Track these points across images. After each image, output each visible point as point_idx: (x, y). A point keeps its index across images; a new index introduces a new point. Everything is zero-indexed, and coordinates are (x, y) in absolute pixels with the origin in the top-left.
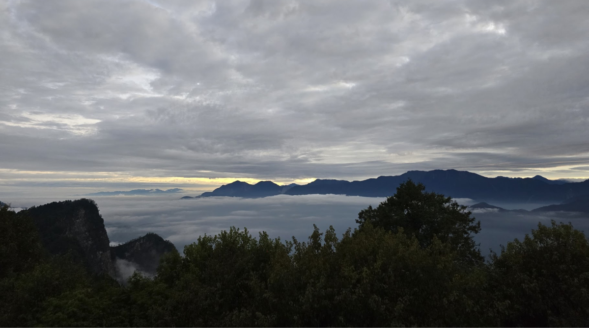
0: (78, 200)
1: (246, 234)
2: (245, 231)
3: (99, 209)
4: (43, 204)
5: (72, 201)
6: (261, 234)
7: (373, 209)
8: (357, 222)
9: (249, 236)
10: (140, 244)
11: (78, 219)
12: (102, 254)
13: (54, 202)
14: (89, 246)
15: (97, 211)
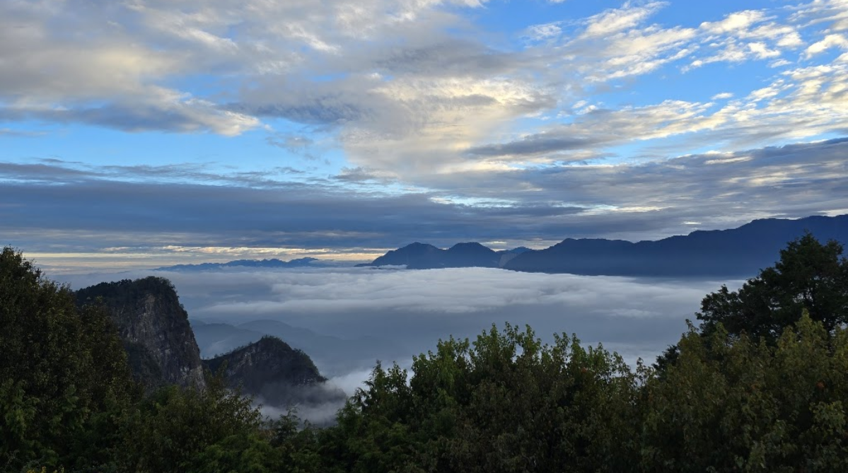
0: (143, 279)
1: (531, 337)
2: (529, 331)
3: (177, 294)
4: (84, 287)
5: (133, 280)
6: (557, 337)
7: (729, 292)
8: (698, 318)
9: (535, 340)
10: (252, 354)
11: (145, 311)
12: (188, 373)
13: (103, 283)
14: (167, 358)
15: (176, 298)
